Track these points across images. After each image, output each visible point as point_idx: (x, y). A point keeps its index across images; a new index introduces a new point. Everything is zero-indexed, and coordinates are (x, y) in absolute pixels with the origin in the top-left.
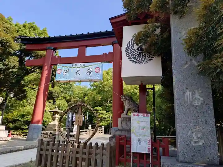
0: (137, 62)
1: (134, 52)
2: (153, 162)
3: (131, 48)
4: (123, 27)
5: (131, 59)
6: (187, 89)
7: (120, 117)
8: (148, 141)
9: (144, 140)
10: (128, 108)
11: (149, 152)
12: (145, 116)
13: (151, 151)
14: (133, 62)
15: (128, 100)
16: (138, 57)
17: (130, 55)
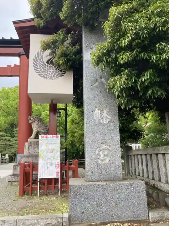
0: (46, 77)
1: (43, 65)
2: (62, 186)
3: (40, 60)
4: (31, 34)
5: (40, 73)
6: (96, 107)
7: (27, 141)
8: (57, 164)
9: (53, 164)
10: (37, 130)
11: (58, 176)
12: (55, 137)
13: (59, 175)
14: (41, 77)
15: (37, 121)
16: (47, 71)
17: (38, 68)
